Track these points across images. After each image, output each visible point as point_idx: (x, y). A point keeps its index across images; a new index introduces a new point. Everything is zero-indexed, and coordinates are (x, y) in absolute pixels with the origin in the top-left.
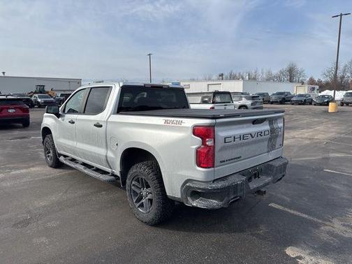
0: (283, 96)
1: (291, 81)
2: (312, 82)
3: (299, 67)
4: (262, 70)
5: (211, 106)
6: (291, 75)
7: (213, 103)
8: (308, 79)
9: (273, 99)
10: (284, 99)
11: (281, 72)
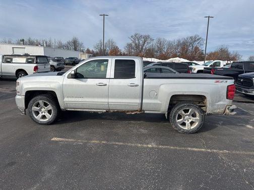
0: (74, 60)
1: (75, 49)
2: (88, 52)
3: (80, 41)
5: (35, 65)
6: (75, 45)
7: (36, 63)
8: (86, 49)
9: (67, 61)
10: (74, 62)
11: (69, 43)
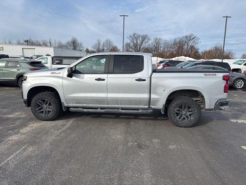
1: (74, 49)
2: (88, 51)
3: (79, 40)
4: (55, 40)
6: (74, 45)
8: (85, 49)
11: (68, 43)
